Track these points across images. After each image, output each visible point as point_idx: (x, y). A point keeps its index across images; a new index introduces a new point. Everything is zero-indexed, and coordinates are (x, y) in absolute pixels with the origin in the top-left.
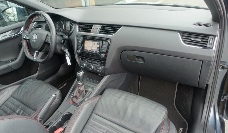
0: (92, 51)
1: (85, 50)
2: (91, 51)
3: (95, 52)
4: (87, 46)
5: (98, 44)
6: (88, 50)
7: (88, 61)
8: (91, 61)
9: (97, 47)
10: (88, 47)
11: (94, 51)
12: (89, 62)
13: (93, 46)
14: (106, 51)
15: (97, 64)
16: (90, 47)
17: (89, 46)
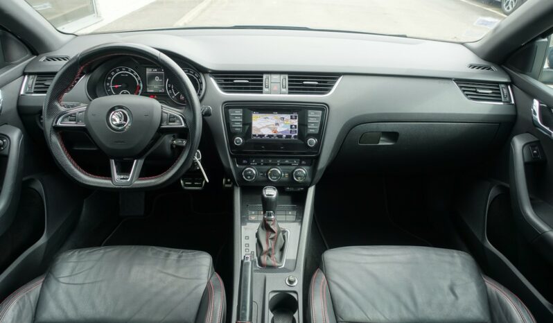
0: (278, 136)
1: (255, 135)
2: (272, 136)
3: (287, 137)
4: (259, 126)
5: (292, 118)
6: (264, 135)
7: (262, 161)
8: (270, 161)
9: (291, 126)
10: (263, 127)
11: (284, 136)
12: (265, 164)
13: (277, 124)
14: (317, 132)
15: (290, 165)
16: (270, 128)
17: (267, 126)
